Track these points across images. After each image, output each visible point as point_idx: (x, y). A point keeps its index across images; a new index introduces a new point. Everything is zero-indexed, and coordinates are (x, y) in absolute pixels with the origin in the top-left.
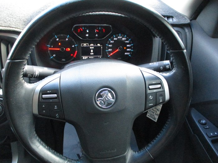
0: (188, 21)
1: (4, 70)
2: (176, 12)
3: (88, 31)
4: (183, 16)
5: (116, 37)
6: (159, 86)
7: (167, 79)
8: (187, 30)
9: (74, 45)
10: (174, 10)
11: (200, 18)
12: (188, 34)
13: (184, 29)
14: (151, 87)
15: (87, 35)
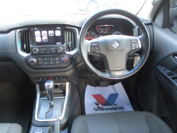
0: (150, 22)
1: (70, 43)
2: (144, 19)
3: (102, 30)
4: (148, 21)
5: (116, 32)
6: (136, 41)
7: (140, 39)
8: (150, 26)
9: (96, 36)
10: (143, 19)
11: (156, 21)
12: (151, 28)
13: (148, 26)
14: (133, 41)
15: (102, 32)
